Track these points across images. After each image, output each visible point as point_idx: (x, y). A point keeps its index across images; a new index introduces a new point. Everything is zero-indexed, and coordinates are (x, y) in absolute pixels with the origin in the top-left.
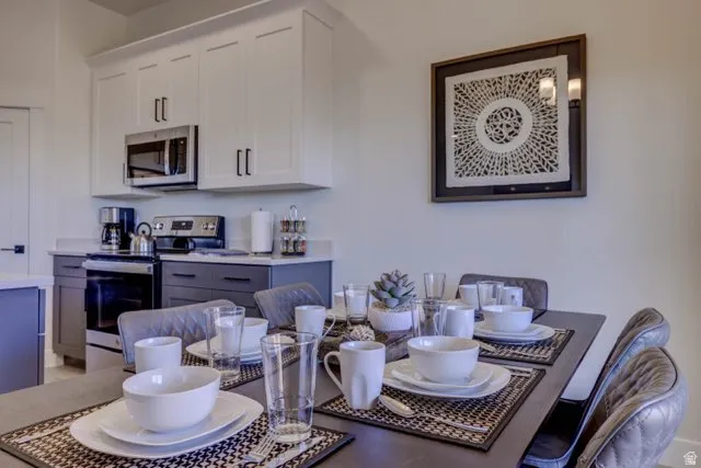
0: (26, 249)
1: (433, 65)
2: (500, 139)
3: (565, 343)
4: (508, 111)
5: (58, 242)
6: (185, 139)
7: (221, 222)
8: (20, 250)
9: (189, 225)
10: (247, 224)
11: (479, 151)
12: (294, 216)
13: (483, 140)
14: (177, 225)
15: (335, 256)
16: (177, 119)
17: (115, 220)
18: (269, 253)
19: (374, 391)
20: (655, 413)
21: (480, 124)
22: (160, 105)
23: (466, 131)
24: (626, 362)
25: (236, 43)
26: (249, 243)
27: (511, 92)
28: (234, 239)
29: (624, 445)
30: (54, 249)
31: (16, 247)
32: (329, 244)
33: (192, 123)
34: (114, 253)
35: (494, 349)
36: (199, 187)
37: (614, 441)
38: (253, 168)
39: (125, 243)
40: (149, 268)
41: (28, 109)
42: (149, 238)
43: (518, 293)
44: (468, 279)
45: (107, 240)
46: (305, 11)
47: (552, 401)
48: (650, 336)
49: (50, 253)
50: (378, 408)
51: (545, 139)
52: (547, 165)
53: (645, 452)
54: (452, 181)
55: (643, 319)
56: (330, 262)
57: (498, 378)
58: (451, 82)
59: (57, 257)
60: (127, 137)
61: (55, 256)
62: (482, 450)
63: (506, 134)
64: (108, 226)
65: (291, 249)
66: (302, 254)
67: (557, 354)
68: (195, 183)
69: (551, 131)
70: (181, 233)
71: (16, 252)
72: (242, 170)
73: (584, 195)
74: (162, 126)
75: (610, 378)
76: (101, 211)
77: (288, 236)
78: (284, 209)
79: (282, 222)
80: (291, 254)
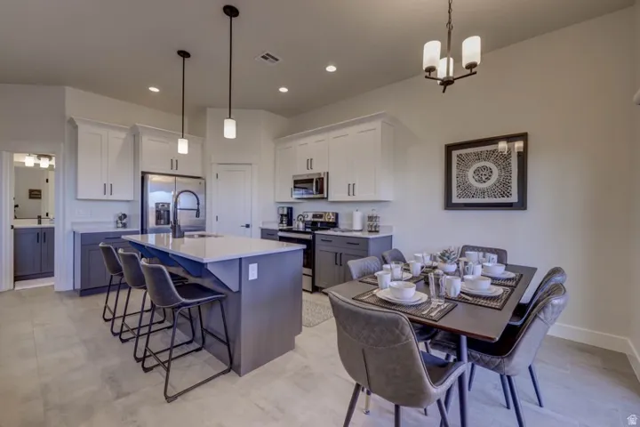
0: (250, 226)
1: (446, 145)
2: (480, 181)
3: (519, 280)
4: (485, 168)
5: (263, 223)
6: (322, 178)
7: (337, 215)
8: (248, 226)
9: (321, 216)
10: (351, 217)
11: (470, 186)
12: (375, 214)
13: (472, 181)
14: (314, 216)
15: (394, 233)
16: (318, 169)
17: (285, 213)
18: (361, 231)
19: (458, 292)
20: (556, 301)
21: (470, 173)
22: (310, 163)
23: (462, 176)
24: (547, 287)
26: (352, 225)
27: (487, 159)
28: (342, 223)
29: (546, 310)
30: (261, 226)
31: (246, 225)
32: (391, 228)
33: (326, 171)
34: (285, 228)
35: (495, 281)
36: (330, 199)
37: (543, 308)
38: (356, 192)
39: (290, 223)
40: (311, 237)
41: (251, 164)
42: (303, 222)
43: (495, 257)
44: (466, 248)
45: (282, 222)
46: (383, 122)
47: (516, 304)
48: (558, 278)
49: (260, 228)
50: (460, 297)
51: (505, 182)
52: (506, 194)
53: (553, 313)
54: (455, 200)
55: (555, 271)
56: (392, 236)
57: (499, 291)
58: (455, 153)
59: (262, 230)
60: (294, 176)
62: (500, 309)
63: (484, 179)
64: (282, 215)
66: (377, 232)
67: (517, 284)
68: (327, 198)
69: (508, 178)
70: (316, 220)
71: (246, 227)
72: (351, 193)
73: (525, 209)
74: (310, 172)
75: (540, 293)
76: (278, 209)
77: (371, 223)
78: (369, 211)
79: (368, 217)
80: (373, 232)
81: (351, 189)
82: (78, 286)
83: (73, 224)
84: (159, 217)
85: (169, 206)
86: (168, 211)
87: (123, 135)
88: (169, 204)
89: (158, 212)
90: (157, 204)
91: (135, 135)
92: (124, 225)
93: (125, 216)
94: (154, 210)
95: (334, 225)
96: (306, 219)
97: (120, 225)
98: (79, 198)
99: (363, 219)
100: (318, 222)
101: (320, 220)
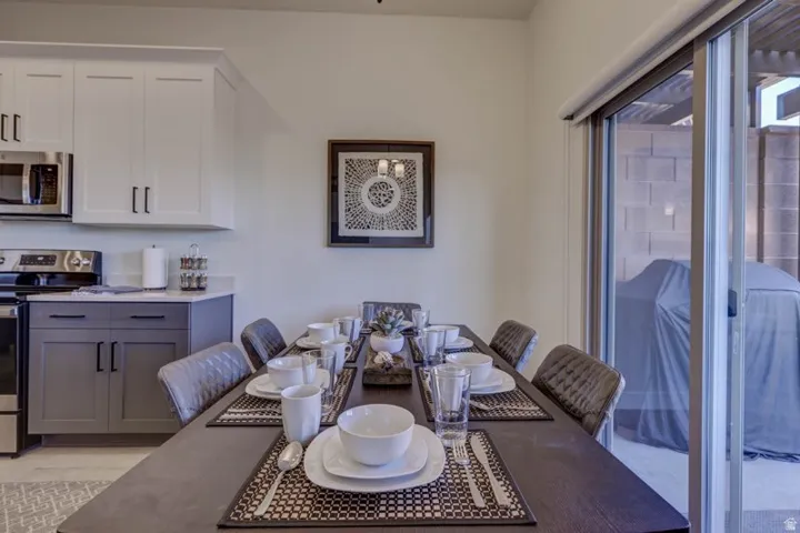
1: (329, 141)
2: (379, 204)
4: (384, 185)
6: (55, 167)
7: (98, 258)
9: (49, 260)
10: (138, 260)
11: (364, 210)
12: (197, 253)
13: (367, 204)
14: (28, 260)
15: (238, 290)
18: (163, 289)
21: (364, 190)
22: (9, 122)
23: (353, 195)
25: (131, 78)
26: (141, 278)
28: (114, 274)
32: (231, 279)
33: (66, 151)
36: (75, 219)
38: (153, 206)
40: (13, 311)
51: (408, 206)
52: (410, 225)
54: (343, 231)
56: (232, 296)
58: (343, 157)
63: (382, 201)
66: (201, 289)
68: (69, 215)
69: (412, 203)
70: (31, 268)
72: (139, 208)
73: (433, 247)
74: (12, 147)
77: (189, 273)
78: (184, 247)
79: (182, 260)
80: (194, 289)
81: (140, 197)
95: (91, 279)
96: (4, 268)
99: (169, 266)
100: (41, 273)
101: (47, 268)
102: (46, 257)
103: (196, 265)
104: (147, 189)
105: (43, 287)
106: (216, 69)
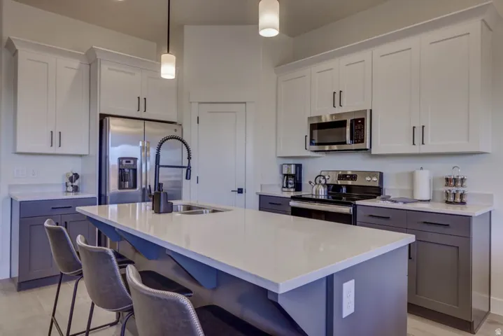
0: (244, 191)
5: (261, 187)
6: (363, 120)
7: (381, 176)
8: (240, 191)
9: (353, 177)
16: (350, 106)
17: (292, 171)
18: (430, 201)
22: (337, 96)
25: (410, 49)
26: (412, 191)
28: (390, 188)
30: (260, 191)
31: (239, 189)
33: (368, 108)
36: (373, 152)
38: (428, 139)
40: (349, 210)
41: (245, 103)
42: (324, 186)
45: (288, 186)
49: (257, 193)
56: (490, 213)
60: (310, 119)
61: (260, 195)
65: (451, 199)
66: (463, 203)
68: (369, 150)
71: (239, 193)
72: (418, 141)
74: (338, 110)
76: (282, 167)
77: (454, 189)
78: (446, 169)
79: (447, 180)
80: (457, 203)
81: (418, 133)
82: (16, 274)
83: (10, 187)
84: (122, 178)
85: (135, 163)
86: (135, 170)
87: (75, 64)
88: (135, 159)
89: (121, 170)
90: (120, 159)
91: (91, 63)
92: (76, 189)
93: (77, 176)
94: (117, 168)
95: (376, 192)
96: (329, 182)
97: (70, 189)
98: (19, 150)
99: (433, 183)
100: (344, 185)
101: (350, 183)
102: (351, 176)
103: (459, 184)
104: (423, 127)
105: (344, 194)
106: (483, 20)
